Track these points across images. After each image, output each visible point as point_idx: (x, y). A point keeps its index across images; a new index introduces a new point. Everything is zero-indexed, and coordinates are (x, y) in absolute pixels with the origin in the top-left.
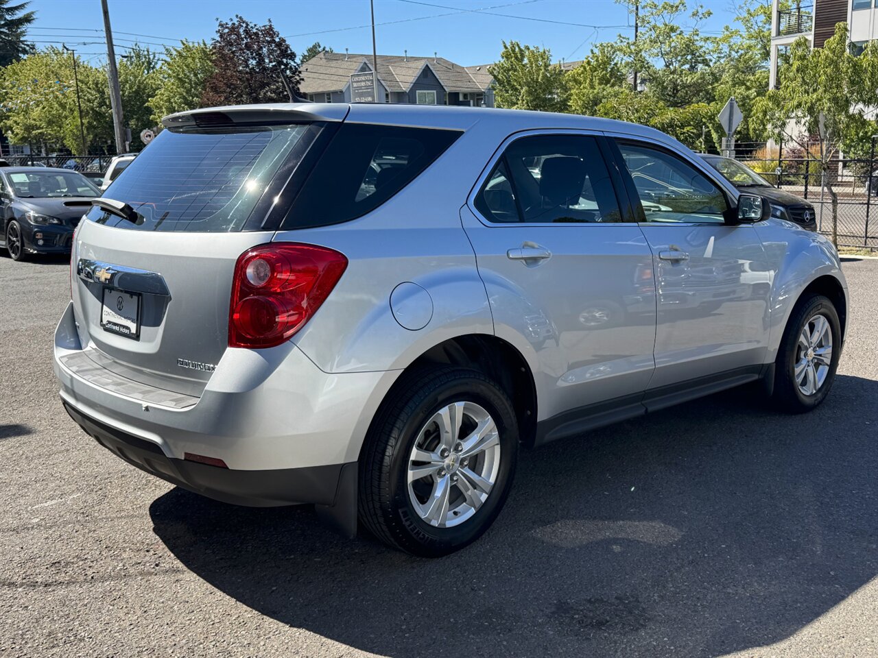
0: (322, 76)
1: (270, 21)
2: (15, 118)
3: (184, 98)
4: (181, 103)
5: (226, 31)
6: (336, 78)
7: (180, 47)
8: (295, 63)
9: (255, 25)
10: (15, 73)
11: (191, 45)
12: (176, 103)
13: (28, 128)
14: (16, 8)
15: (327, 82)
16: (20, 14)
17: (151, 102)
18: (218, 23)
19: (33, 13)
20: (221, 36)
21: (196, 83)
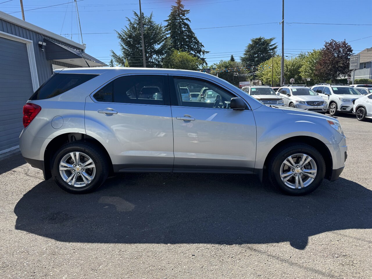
0: (364, 57)
1: (345, 40)
2: (264, 77)
3: (310, 68)
4: (309, 70)
5: (328, 45)
6: (369, 57)
7: (312, 52)
8: (352, 53)
9: (339, 42)
10: (267, 63)
11: (316, 51)
12: (307, 69)
13: (267, 79)
14: (273, 45)
15: (365, 59)
16: (273, 46)
17: (300, 70)
18: (325, 42)
19: (277, 46)
20: (326, 47)
21: (315, 63)
